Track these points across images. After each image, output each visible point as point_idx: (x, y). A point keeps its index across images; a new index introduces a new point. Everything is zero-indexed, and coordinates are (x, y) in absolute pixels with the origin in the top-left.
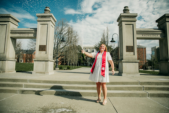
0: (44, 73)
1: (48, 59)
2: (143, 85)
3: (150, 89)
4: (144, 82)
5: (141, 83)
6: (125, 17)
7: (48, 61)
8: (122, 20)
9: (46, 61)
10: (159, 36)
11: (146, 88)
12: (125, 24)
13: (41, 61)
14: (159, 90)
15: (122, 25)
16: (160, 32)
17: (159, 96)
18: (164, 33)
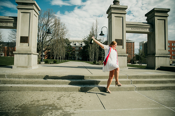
0: (27, 67)
1: (31, 52)
2: (131, 78)
3: (137, 82)
4: (133, 76)
5: (129, 77)
6: (115, 8)
7: (31, 54)
8: (112, 12)
9: (29, 54)
10: (148, 30)
11: (134, 81)
12: (115, 17)
13: (23, 54)
14: (146, 83)
15: (111, 18)
16: (149, 27)
17: (146, 89)
18: (152, 27)
